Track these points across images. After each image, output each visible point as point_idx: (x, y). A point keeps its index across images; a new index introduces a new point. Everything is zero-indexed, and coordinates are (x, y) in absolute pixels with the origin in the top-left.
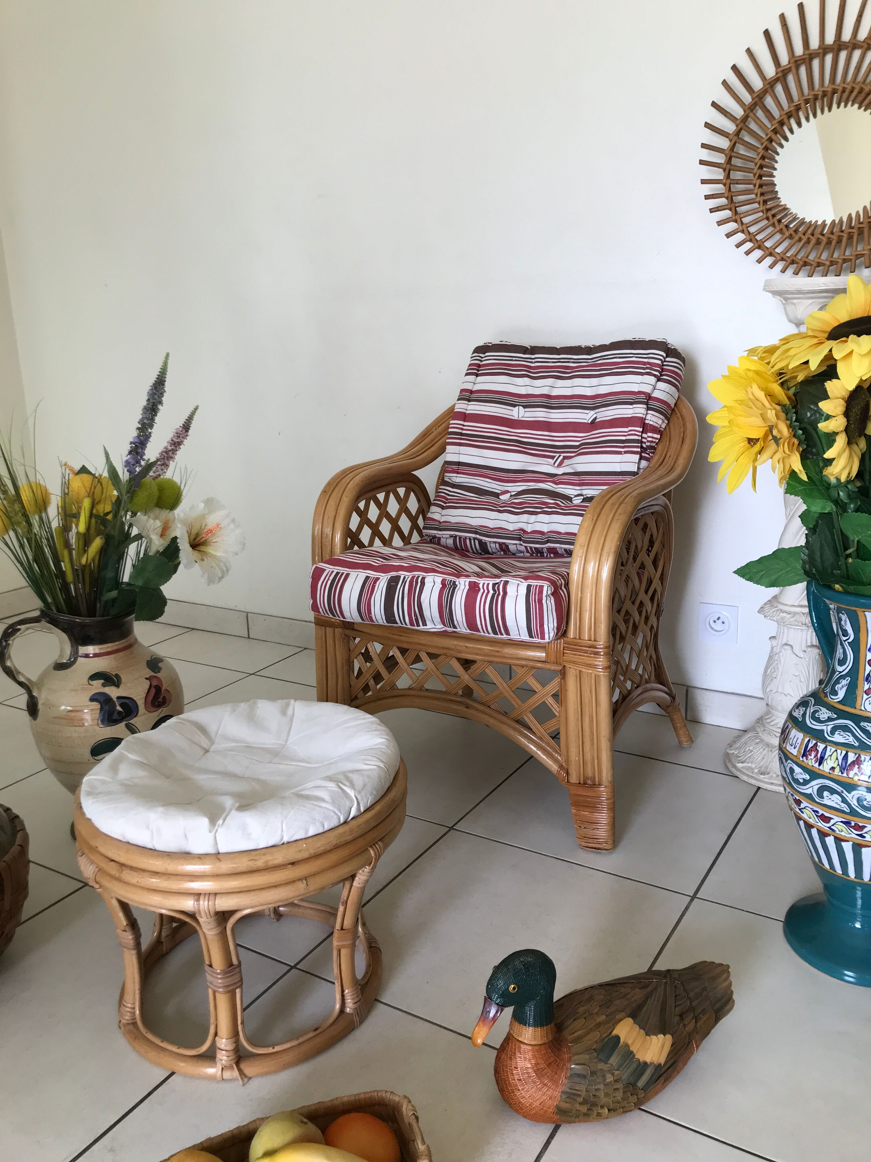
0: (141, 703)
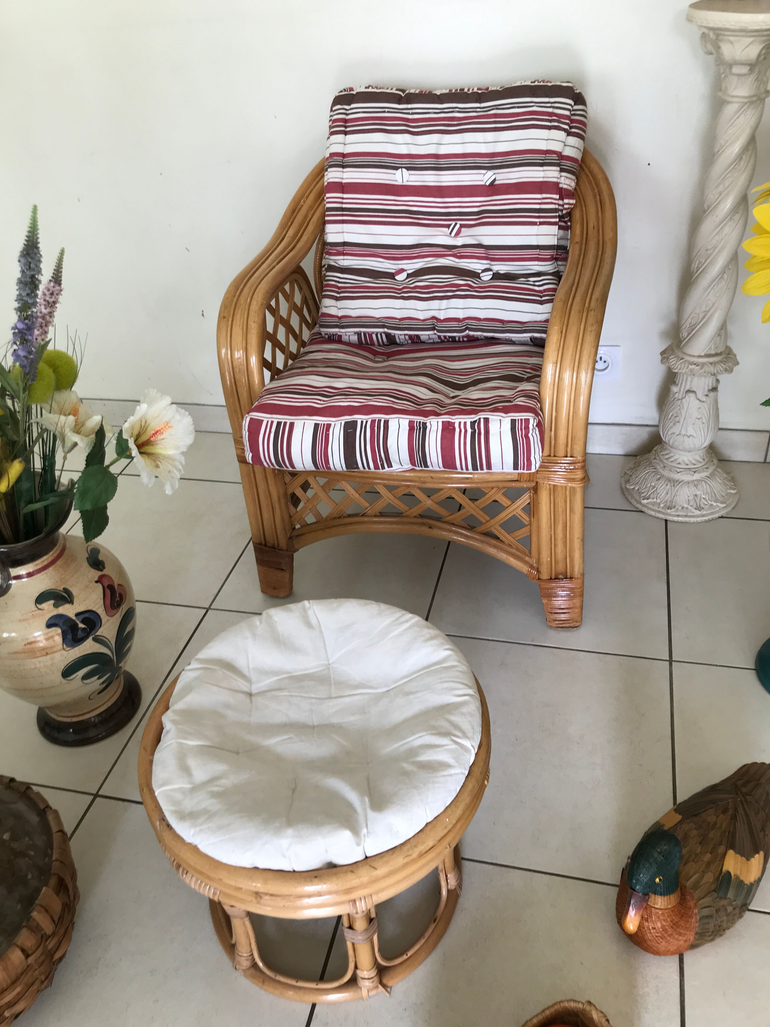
0: (101, 611)
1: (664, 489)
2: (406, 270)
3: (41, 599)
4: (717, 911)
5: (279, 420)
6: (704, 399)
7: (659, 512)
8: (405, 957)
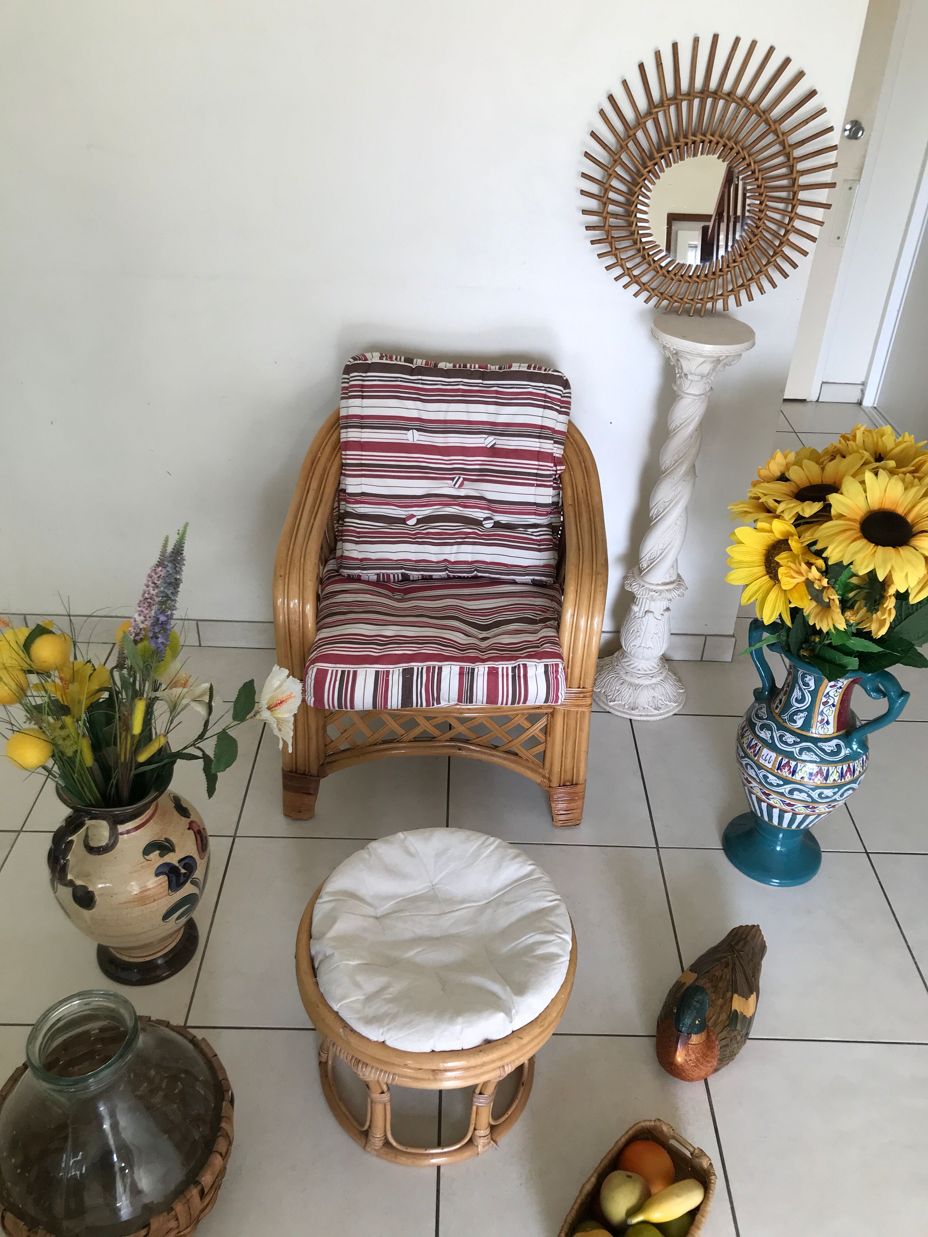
0: (196, 856)
1: (628, 692)
2: (415, 516)
3: (148, 850)
4: (731, 1040)
5: (343, 669)
6: (660, 618)
7: (624, 713)
8: (507, 1116)
